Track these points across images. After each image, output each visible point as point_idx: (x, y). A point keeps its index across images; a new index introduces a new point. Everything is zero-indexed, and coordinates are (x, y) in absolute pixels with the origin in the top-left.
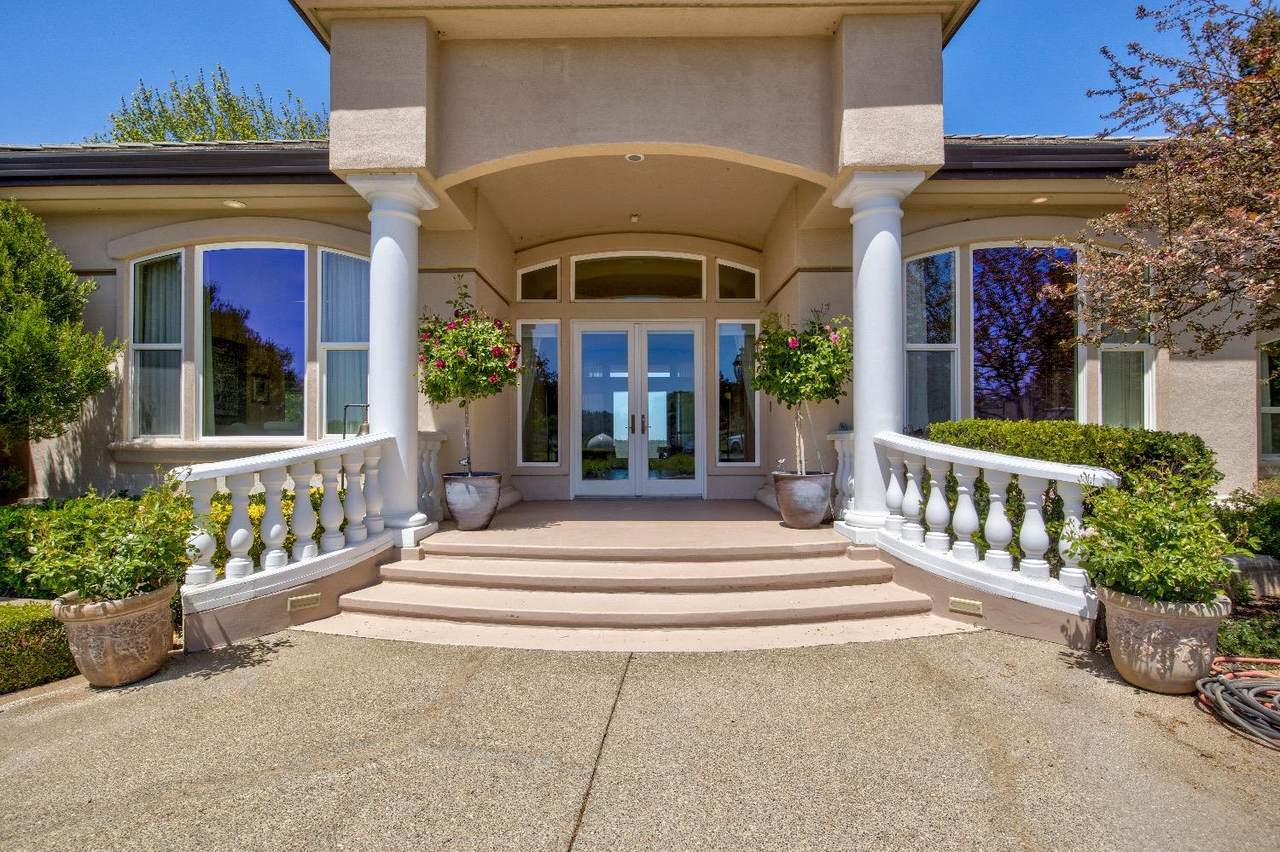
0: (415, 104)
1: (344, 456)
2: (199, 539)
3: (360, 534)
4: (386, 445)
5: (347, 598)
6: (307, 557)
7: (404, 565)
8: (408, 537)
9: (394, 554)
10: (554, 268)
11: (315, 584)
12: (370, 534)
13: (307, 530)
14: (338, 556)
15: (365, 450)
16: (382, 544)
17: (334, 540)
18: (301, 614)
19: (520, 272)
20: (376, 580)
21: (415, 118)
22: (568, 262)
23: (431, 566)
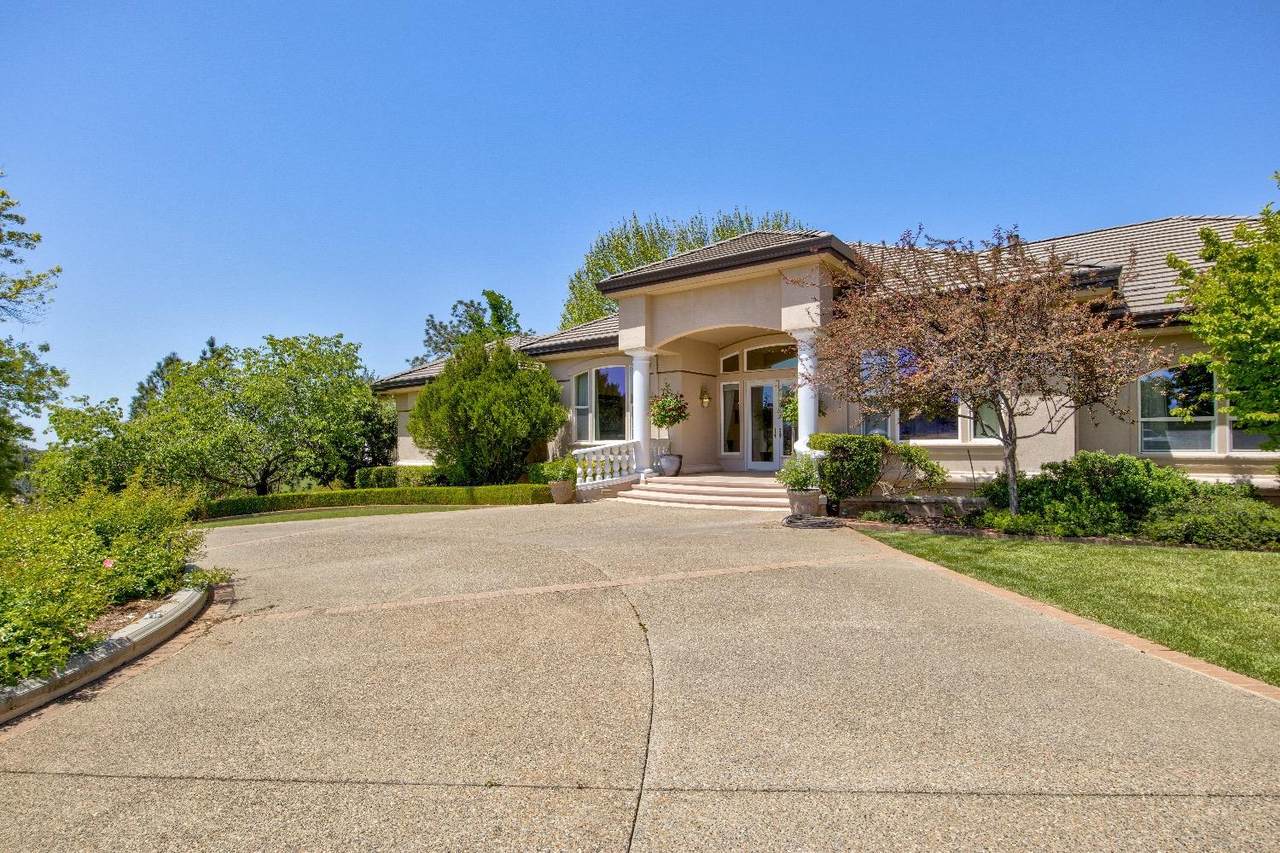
0: (640, 325)
1: (620, 447)
2: (579, 470)
3: (624, 473)
4: (635, 445)
5: (620, 493)
6: (608, 478)
7: (642, 485)
8: (642, 476)
9: (637, 482)
10: (737, 356)
11: (610, 487)
12: (629, 474)
13: (608, 470)
14: (617, 480)
15: (627, 446)
16: (634, 477)
17: (616, 474)
18: (606, 495)
19: (722, 359)
20: (631, 489)
21: (642, 329)
22: (743, 352)
23: (649, 485)
